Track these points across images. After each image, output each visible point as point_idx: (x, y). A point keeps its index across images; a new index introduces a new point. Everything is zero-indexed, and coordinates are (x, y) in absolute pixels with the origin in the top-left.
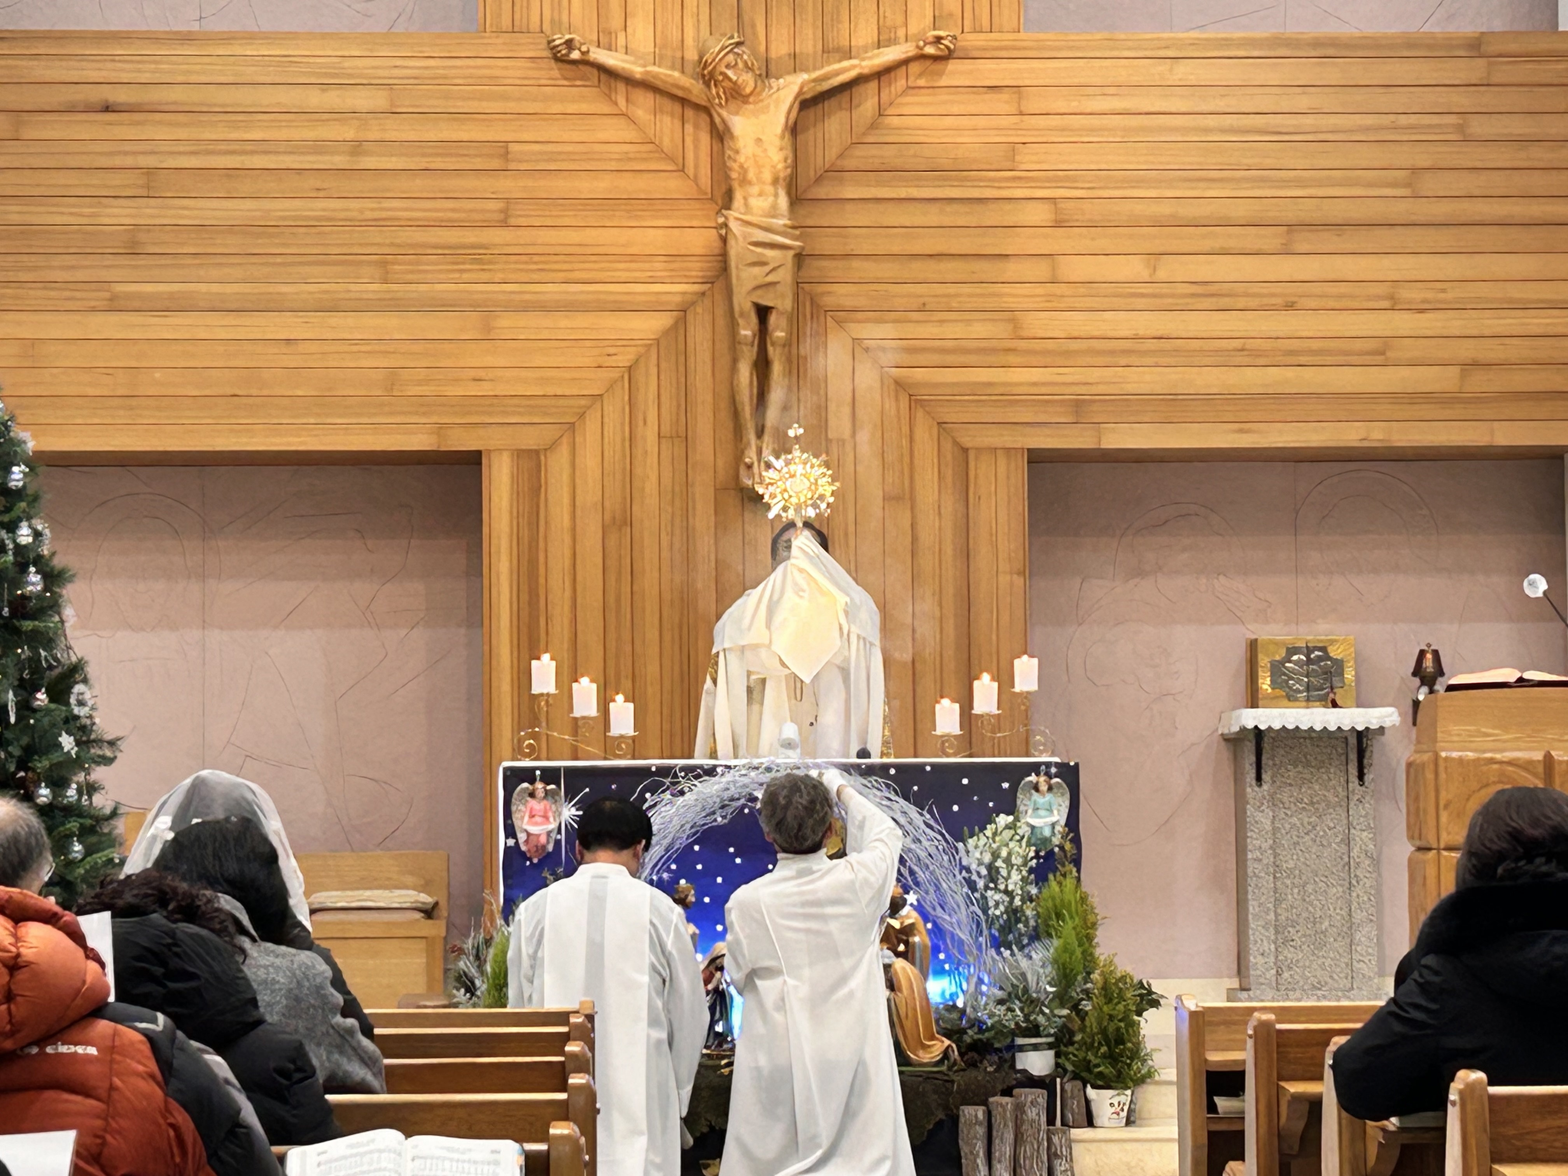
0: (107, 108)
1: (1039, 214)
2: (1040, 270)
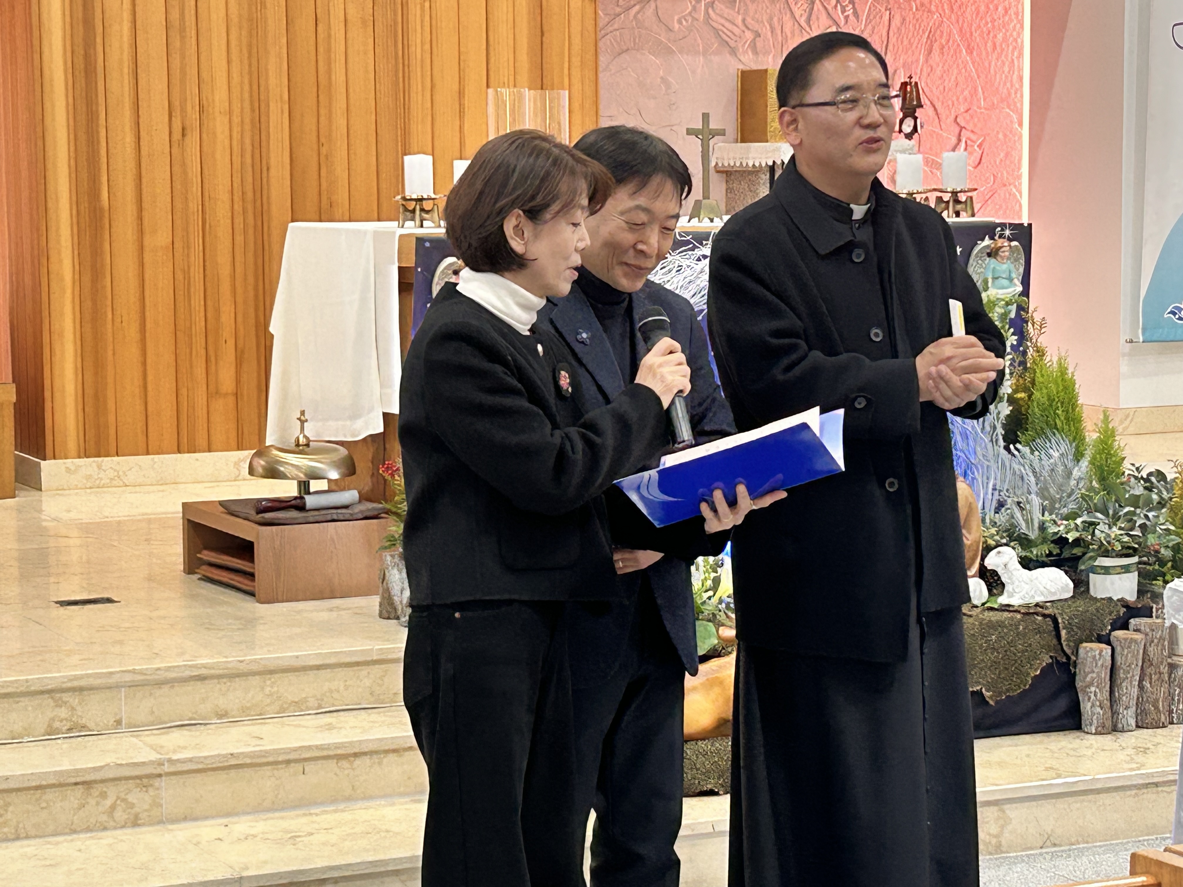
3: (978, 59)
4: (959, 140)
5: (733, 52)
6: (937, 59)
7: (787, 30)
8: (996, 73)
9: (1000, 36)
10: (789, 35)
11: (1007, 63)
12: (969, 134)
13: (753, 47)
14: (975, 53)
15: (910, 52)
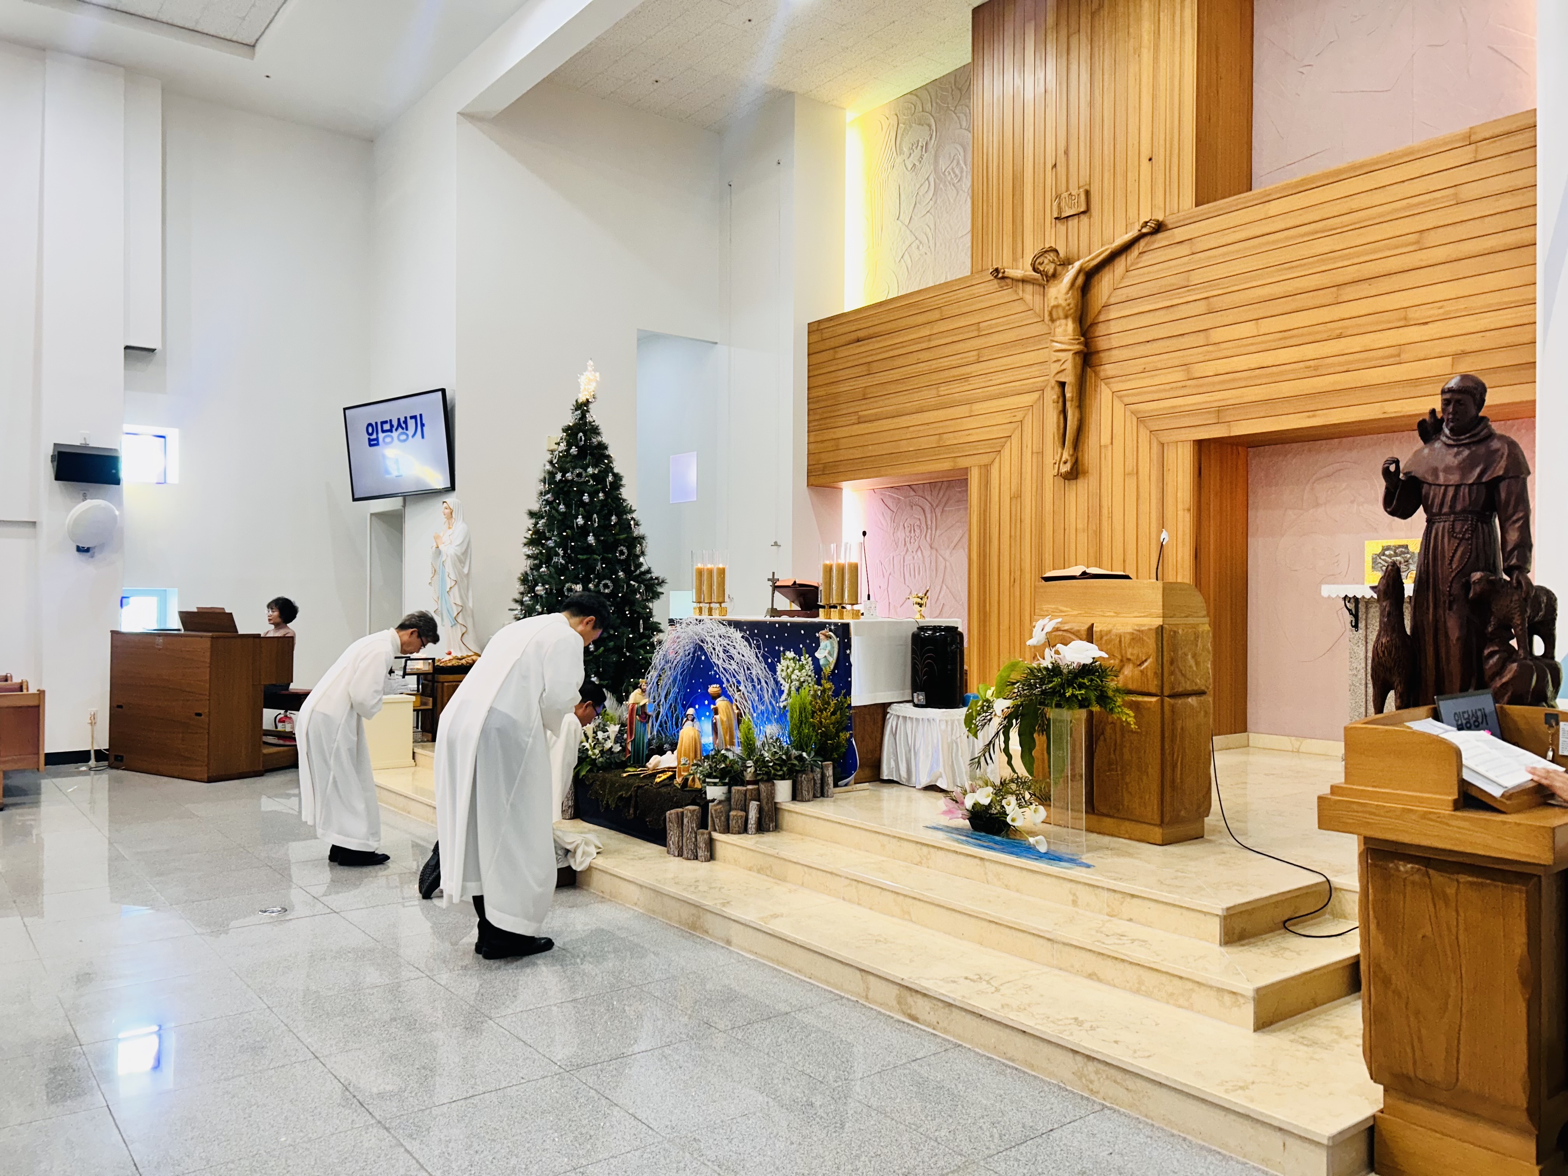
0: (858, 341)
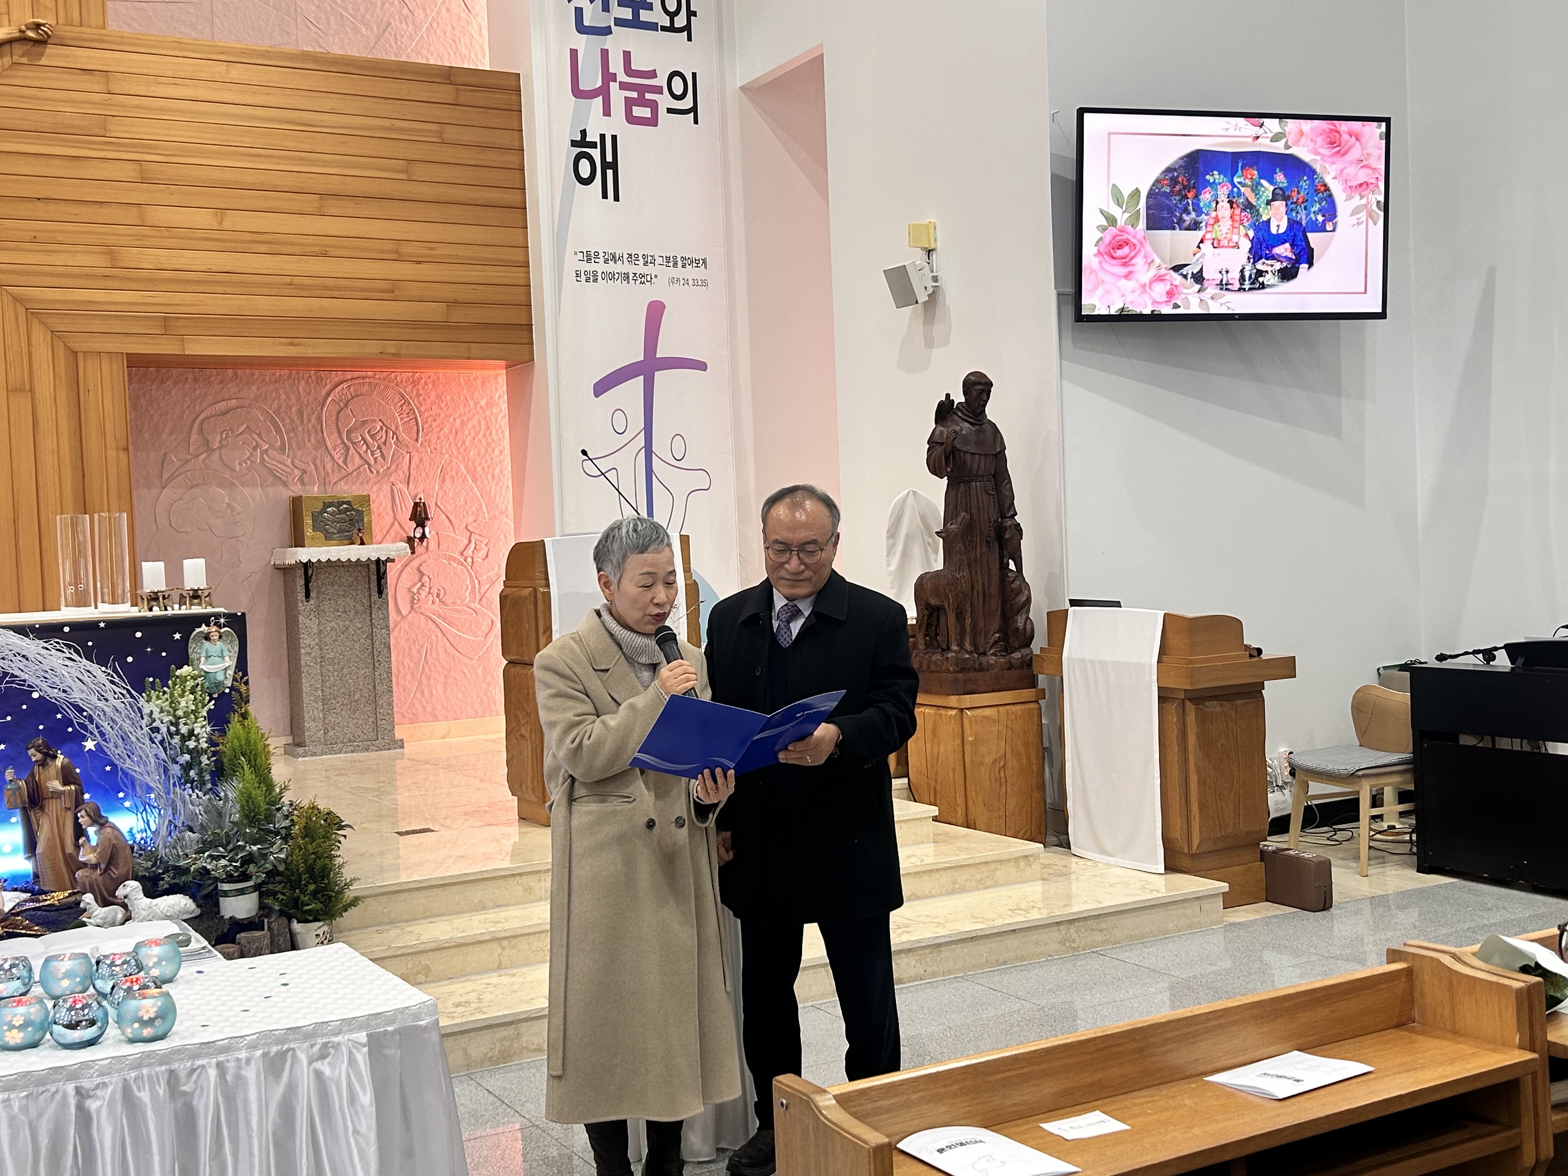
1: (128, 172)
2: (132, 216)
3: (481, 486)
4: (470, 541)
5: (285, 484)
6: (450, 486)
7: (329, 467)
8: (495, 495)
9: (497, 470)
10: (330, 471)
11: (504, 488)
12: (477, 537)
13: (301, 480)
14: (479, 482)
15: (427, 482)
